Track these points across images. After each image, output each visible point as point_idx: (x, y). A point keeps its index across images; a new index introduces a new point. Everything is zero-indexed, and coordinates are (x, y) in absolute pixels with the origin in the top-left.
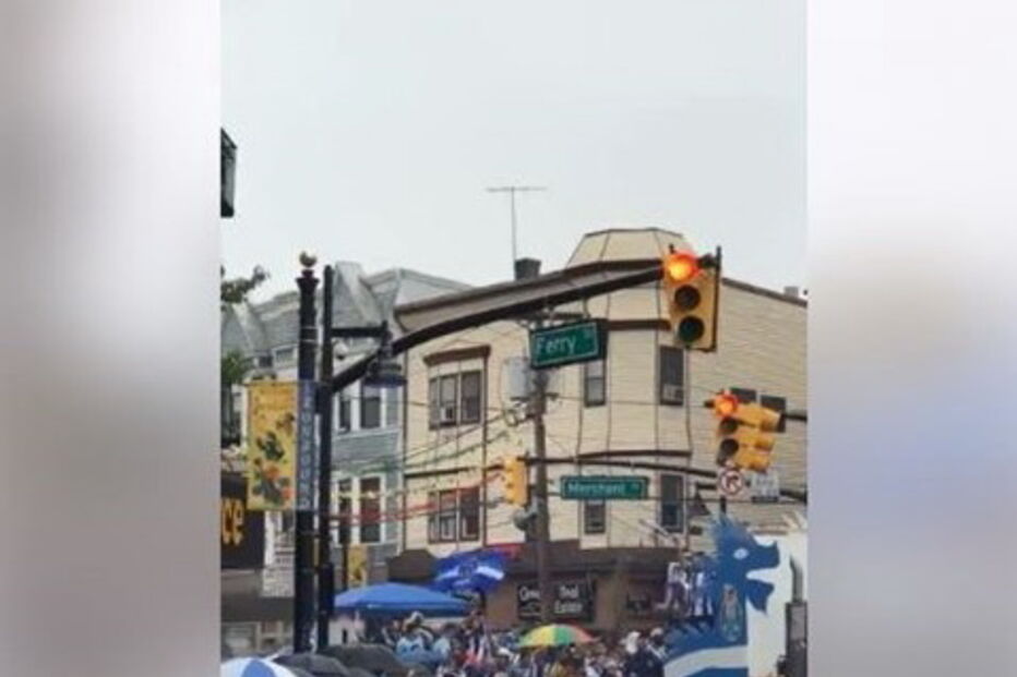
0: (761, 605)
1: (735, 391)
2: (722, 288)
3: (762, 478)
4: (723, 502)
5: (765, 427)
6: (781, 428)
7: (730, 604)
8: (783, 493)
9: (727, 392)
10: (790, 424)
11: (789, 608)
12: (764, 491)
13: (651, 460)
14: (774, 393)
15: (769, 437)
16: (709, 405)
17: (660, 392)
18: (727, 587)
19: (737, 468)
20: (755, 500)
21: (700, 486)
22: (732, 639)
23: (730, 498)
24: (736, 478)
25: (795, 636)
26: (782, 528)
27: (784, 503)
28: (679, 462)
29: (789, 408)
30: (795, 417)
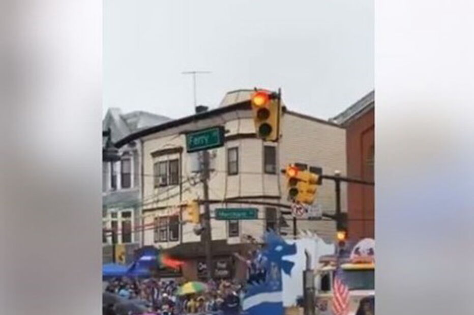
0: (288, 272)
1: (297, 165)
3: (312, 208)
4: (295, 220)
5: (311, 182)
8: (324, 215)
9: (293, 166)
10: (324, 181)
12: (314, 214)
13: (261, 200)
15: (314, 187)
16: (284, 171)
17: (265, 167)
18: (273, 263)
20: (310, 219)
21: (283, 213)
22: (275, 288)
23: (297, 217)
24: (300, 208)
27: (325, 220)
28: (275, 201)
29: (324, 173)
30: (327, 177)
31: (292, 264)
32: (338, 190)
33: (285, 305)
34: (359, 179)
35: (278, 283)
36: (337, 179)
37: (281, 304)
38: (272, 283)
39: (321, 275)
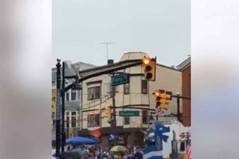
0: (166, 141)
1: (160, 90)
2: (157, 66)
3: (166, 111)
4: (157, 116)
5: (167, 99)
6: (171, 99)
7: (158, 141)
8: (172, 114)
9: (158, 91)
10: (173, 98)
11: (172, 142)
12: (167, 114)
13: (140, 107)
14: (169, 90)
15: (168, 101)
16: (154, 94)
17: (142, 91)
18: (158, 137)
19: (160, 109)
20: (165, 116)
21: (151, 113)
24: (160, 111)
25: (174, 148)
26: (171, 123)
27: (172, 117)
28: (147, 107)
29: (173, 94)
30: (174, 96)
31: (167, 137)
32: (178, 102)
33: (164, 157)
34: (188, 97)
36: (178, 97)
37: (162, 157)
39: (181, 143)
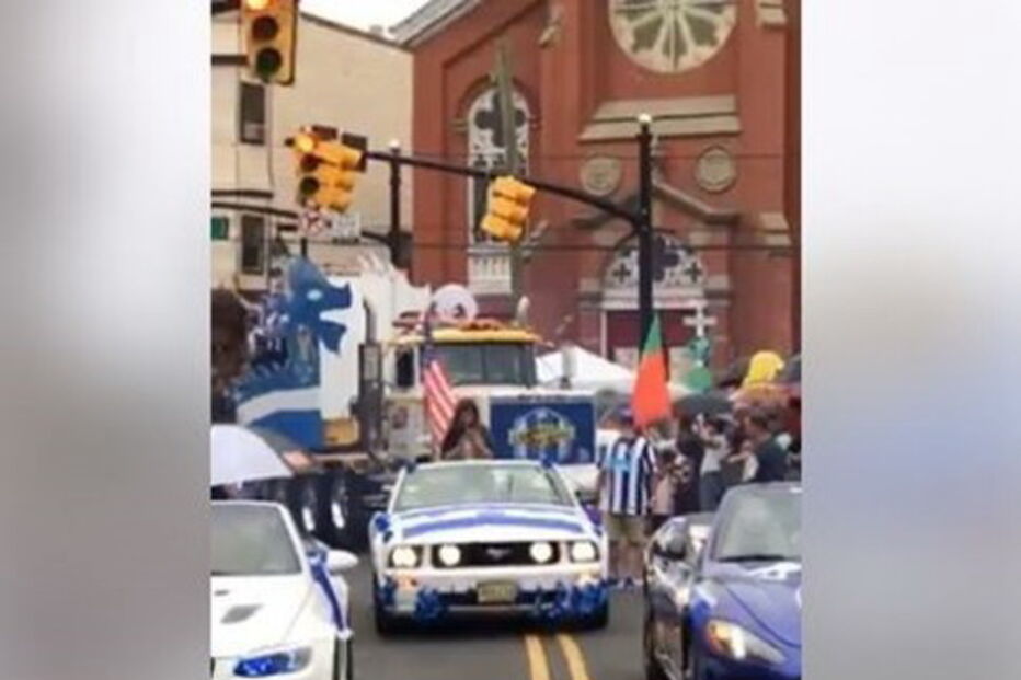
0: (333, 346)
1: (316, 129)
2: (301, 21)
3: (344, 220)
4: (304, 243)
5: (346, 166)
6: (361, 166)
7: (304, 343)
8: (365, 234)
9: (308, 129)
10: (371, 163)
11: (361, 348)
12: (346, 233)
13: (232, 200)
14: (356, 130)
15: (350, 176)
16: (290, 142)
17: (242, 130)
18: (301, 328)
19: (317, 208)
20: (337, 242)
21: (282, 228)
22: (305, 379)
23: (310, 238)
24: (316, 219)
25: (367, 376)
26: (356, 269)
27: (366, 245)
28: (261, 203)
29: (372, 147)
30: (378, 156)
31: (342, 329)
32: (395, 182)
33: (326, 415)
34: (437, 160)
35: (310, 370)
36: (395, 160)
37: (316, 413)
38: (297, 369)
39: (397, 354)
